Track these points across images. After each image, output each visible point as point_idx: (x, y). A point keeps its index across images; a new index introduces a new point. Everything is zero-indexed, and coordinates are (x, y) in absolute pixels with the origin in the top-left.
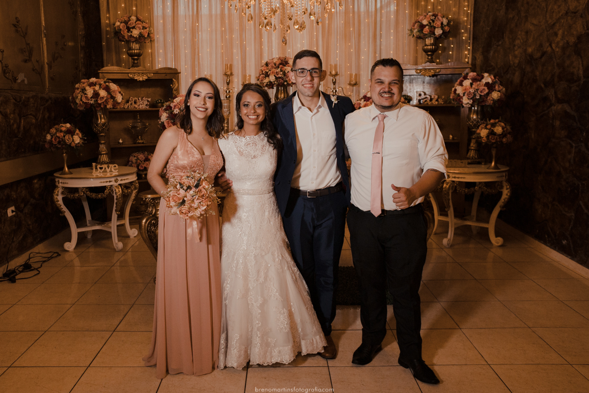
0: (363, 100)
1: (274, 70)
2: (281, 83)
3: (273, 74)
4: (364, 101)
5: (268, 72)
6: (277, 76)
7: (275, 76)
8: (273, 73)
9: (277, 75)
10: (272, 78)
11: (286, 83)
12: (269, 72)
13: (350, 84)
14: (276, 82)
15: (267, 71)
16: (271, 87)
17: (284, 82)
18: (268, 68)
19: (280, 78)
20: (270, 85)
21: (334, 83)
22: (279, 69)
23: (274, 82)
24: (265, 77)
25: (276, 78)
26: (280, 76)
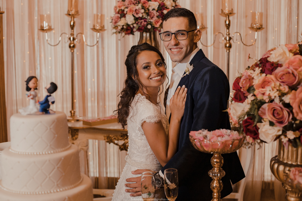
0: (258, 70)
1: (132, 6)
2: (144, 26)
3: (131, 14)
4: (262, 72)
5: (124, 10)
6: (137, 16)
7: (134, 16)
8: (131, 11)
9: (137, 14)
10: (130, 19)
11: (149, 27)
12: (126, 10)
13: (252, 28)
14: (135, 25)
15: (123, 8)
16: (129, 32)
17: (147, 25)
18: (124, 3)
19: (141, 18)
20: (127, 30)
21: (228, 26)
22: (140, 6)
23: (132, 24)
24: (120, 18)
25: (136, 19)
26: (140, 15)
